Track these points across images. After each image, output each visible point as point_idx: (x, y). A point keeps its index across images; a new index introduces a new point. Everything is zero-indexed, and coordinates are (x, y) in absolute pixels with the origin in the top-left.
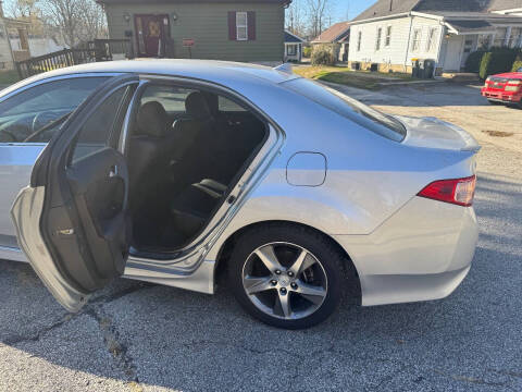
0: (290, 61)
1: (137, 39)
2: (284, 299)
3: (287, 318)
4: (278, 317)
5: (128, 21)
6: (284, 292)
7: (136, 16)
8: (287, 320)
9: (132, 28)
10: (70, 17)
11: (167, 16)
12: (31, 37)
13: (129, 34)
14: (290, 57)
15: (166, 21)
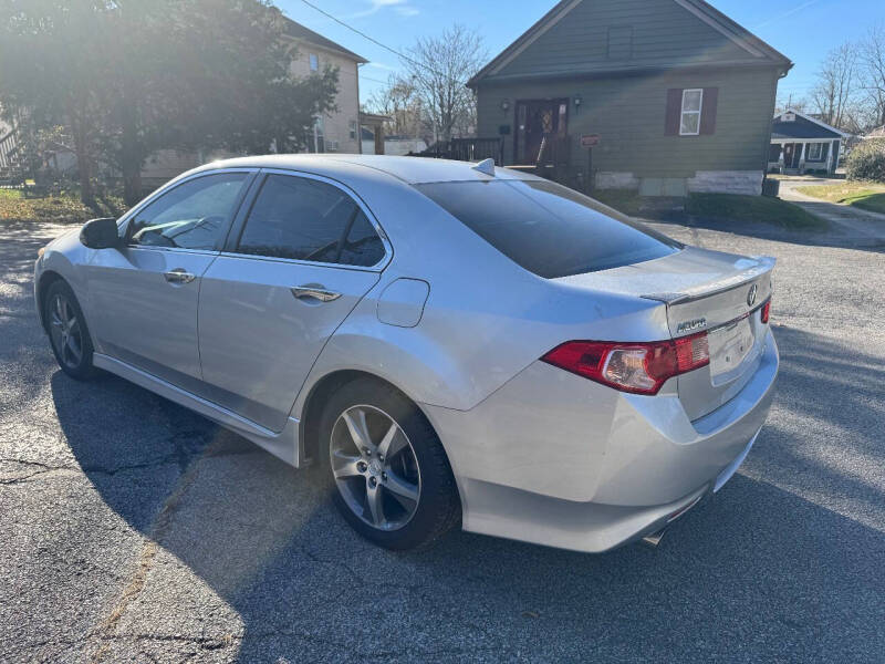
0: (809, 172)
1: (516, 138)
2: (372, 493)
3: (376, 526)
4: (367, 522)
5: (506, 110)
6: (373, 484)
7: (519, 102)
8: (377, 530)
9: (510, 121)
10: (450, 107)
11: (566, 101)
12: (388, 138)
13: (504, 130)
14: (810, 166)
15: (562, 109)
